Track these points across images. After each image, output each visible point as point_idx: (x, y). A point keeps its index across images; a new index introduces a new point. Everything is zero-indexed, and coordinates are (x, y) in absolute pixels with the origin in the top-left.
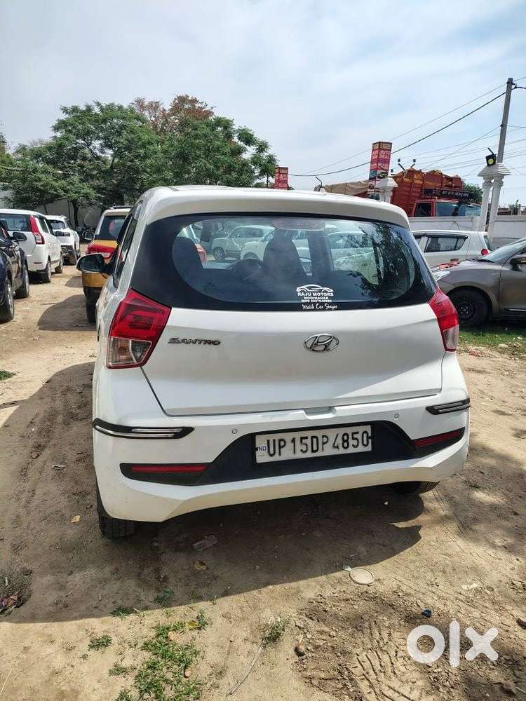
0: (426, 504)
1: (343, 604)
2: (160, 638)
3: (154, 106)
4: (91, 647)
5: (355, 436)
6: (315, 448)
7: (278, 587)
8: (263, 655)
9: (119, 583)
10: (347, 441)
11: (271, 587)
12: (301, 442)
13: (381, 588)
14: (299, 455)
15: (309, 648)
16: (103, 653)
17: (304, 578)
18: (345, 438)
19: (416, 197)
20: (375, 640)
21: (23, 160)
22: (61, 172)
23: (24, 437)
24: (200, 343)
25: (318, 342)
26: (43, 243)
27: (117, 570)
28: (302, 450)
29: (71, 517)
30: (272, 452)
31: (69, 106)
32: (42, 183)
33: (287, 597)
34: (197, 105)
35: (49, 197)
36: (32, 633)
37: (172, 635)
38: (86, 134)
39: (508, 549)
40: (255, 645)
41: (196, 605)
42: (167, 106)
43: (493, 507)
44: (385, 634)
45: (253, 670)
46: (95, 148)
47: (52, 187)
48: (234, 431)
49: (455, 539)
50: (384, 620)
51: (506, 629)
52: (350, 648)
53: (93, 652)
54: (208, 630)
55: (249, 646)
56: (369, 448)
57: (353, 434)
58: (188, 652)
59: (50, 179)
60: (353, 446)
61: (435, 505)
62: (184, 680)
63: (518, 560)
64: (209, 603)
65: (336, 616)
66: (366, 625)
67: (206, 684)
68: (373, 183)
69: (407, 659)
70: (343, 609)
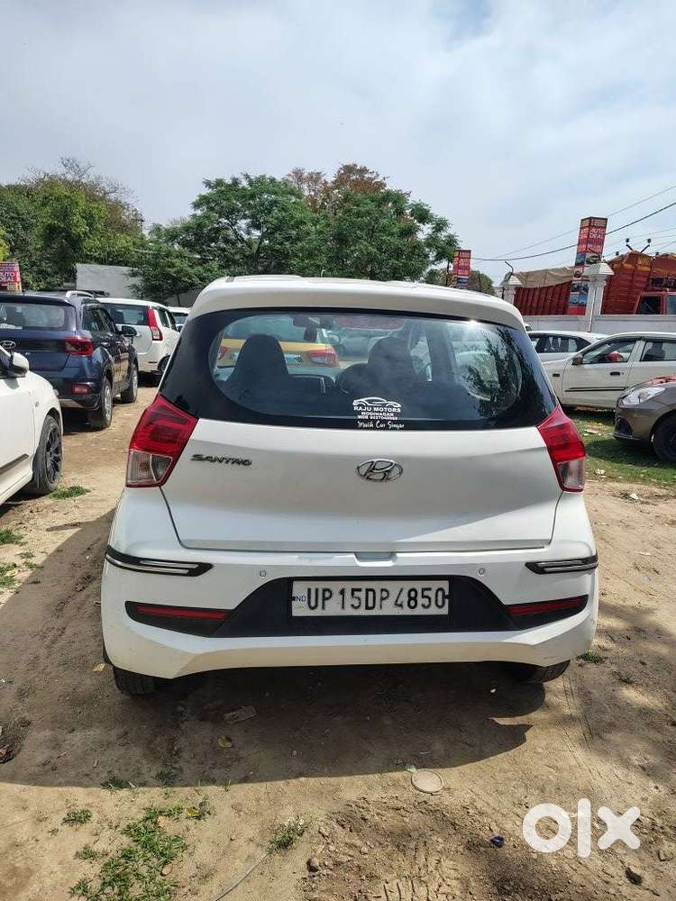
0: (549, 698)
1: (391, 814)
2: (148, 823)
3: (315, 178)
4: (66, 821)
5: (426, 593)
6: (370, 604)
7: (312, 780)
8: (264, 862)
9: (122, 751)
10: (415, 599)
11: (303, 779)
12: (353, 594)
13: (448, 800)
14: (349, 612)
15: (326, 863)
16: (77, 830)
17: (350, 774)
18: (413, 594)
19: (641, 288)
20: (417, 867)
21: (156, 242)
22: (198, 256)
23: (74, 565)
24: (227, 462)
25: (374, 469)
26: (161, 339)
27: (126, 733)
28: (352, 606)
29: (95, 665)
30: (313, 604)
31: (213, 179)
32: (175, 269)
33: (319, 794)
34: (366, 176)
35: (181, 285)
36: (5, 795)
37: (162, 820)
38: (231, 213)
39: (647, 771)
40: (260, 848)
41: (203, 788)
42: (330, 177)
43: (644, 712)
44: (433, 861)
45: (247, 879)
46: (240, 228)
47: (187, 274)
48: (262, 573)
49: (573, 749)
50: (438, 841)
51: (606, 879)
52: (380, 871)
53: (66, 826)
54: (208, 823)
55: (252, 848)
56: (445, 611)
57: (423, 590)
58: (175, 845)
59: (185, 265)
60: (423, 606)
61: (561, 700)
62: (159, 878)
63: (657, 788)
64: (221, 789)
65: (376, 828)
66: (412, 845)
67: (183, 887)
68: (580, 269)
69: (450, 897)
70: (390, 821)
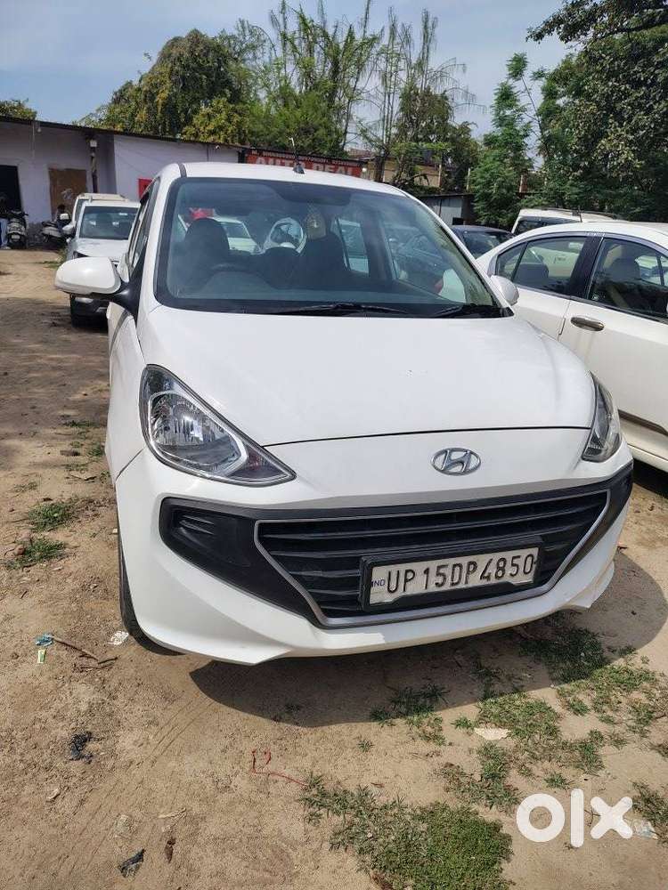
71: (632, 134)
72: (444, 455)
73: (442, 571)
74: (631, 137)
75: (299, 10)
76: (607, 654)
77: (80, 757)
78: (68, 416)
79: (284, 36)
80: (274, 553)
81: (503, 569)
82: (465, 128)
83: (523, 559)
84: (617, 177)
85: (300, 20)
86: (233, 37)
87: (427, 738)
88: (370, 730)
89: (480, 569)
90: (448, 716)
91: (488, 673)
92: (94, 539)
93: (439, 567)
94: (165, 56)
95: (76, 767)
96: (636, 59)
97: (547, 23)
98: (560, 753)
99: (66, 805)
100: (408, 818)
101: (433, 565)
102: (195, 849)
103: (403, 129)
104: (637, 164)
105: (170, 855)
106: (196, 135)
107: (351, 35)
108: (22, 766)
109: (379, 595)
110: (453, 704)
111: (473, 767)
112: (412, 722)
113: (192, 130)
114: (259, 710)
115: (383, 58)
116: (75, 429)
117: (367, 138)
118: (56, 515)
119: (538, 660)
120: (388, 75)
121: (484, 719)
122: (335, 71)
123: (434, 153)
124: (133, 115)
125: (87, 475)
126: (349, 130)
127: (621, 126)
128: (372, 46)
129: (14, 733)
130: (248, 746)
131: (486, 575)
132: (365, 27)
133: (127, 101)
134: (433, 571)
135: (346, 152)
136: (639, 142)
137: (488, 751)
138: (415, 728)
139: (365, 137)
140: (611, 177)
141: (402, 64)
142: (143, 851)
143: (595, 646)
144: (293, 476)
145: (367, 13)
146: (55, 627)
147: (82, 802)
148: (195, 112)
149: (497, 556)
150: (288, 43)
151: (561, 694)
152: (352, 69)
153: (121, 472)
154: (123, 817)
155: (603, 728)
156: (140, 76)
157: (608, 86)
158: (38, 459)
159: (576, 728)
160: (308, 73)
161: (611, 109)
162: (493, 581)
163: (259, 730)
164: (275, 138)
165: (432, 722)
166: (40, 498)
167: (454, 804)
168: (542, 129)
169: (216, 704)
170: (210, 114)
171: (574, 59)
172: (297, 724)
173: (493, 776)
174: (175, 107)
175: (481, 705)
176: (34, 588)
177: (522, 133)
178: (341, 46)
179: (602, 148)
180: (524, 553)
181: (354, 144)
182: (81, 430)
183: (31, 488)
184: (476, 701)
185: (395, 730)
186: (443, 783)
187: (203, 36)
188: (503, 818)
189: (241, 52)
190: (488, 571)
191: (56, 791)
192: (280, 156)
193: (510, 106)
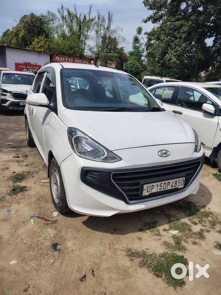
71: (176, 53)
72: (160, 152)
73: (161, 185)
74: (175, 54)
75: (67, 8)
76: (198, 208)
77: (56, 250)
78: (10, 145)
79: (63, 17)
80: (116, 182)
81: (176, 184)
82: (122, 49)
83: (181, 181)
84: (172, 66)
85: (68, 12)
86: (45, 16)
87: (157, 235)
88: (140, 234)
89: (171, 184)
90: (161, 228)
91: (168, 216)
92: (36, 184)
93: (160, 184)
94: (22, 21)
95: (56, 253)
96: (175, 30)
97: (148, 18)
98: (194, 236)
99: (57, 264)
100: (158, 257)
101: (159, 183)
102: (100, 272)
103: (103, 49)
104: (178, 62)
105: (94, 275)
106: (34, 48)
107: (85, 17)
108: (38, 255)
109: (145, 193)
110: (161, 225)
111: (172, 242)
112: (151, 231)
113: (32, 46)
114: (106, 231)
115: (96, 25)
116: (14, 149)
117: (92, 51)
118: (19, 177)
119: (180, 211)
120: (98, 31)
121: (171, 228)
122: (80, 29)
123: (113, 56)
124: (10, 41)
125: (24, 164)
126: (85, 48)
127: (172, 50)
128: (92, 21)
129: (32, 246)
130: (107, 242)
131: (172, 186)
132: (90, 15)
133: (8, 36)
134: (159, 186)
135: (85, 56)
136: (177, 55)
137: (174, 237)
138: (152, 232)
139: (91, 51)
140: (170, 66)
141: (102, 28)
142: (85, 274)
143: (195, 206)
144: (121, 159)
145: (90, 11)
146: (34, 212)
147: (62, 263)
148: (33, 40)
149: (175, 180)
150: (64, 19)
151: (189, 220)
152: (86, 28)
153: (64, 161)
154: (76, 266)
155: (203, 228)
156: (12, 28)
157: (168, 38)
158: (6, 160)
159: (196, 229)
160: (71, 29)
161: (169, 45)
162: (174, 187)
163: (109, 237)
164: (61, 50)
165: (157, 230)
166: (11, 172)
167: (170, 252)
168: (147, 50)
169: (93, 231)
170: (38, 42)
171: (156, 29)
172: (118, 234)
173: (178, 243)
174: (26, 38)
175: (169, 224)
176: (22, 201)
177: (142, 51)
178: (82, 21)
179: (167, 57)
180: (182, 179)
181: (87, 53)
182: (17, 149)
183: (7, 169)
184: (167, 223)
185: (147, 234)
186: (165, 247)
187: (34, 15)
188: (184, 254)
189: (48, 21)
190: (172, 185)
191: (52, 261)
192: (64, 56)
193: (138, 43)
